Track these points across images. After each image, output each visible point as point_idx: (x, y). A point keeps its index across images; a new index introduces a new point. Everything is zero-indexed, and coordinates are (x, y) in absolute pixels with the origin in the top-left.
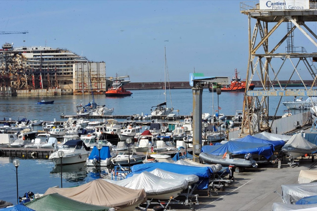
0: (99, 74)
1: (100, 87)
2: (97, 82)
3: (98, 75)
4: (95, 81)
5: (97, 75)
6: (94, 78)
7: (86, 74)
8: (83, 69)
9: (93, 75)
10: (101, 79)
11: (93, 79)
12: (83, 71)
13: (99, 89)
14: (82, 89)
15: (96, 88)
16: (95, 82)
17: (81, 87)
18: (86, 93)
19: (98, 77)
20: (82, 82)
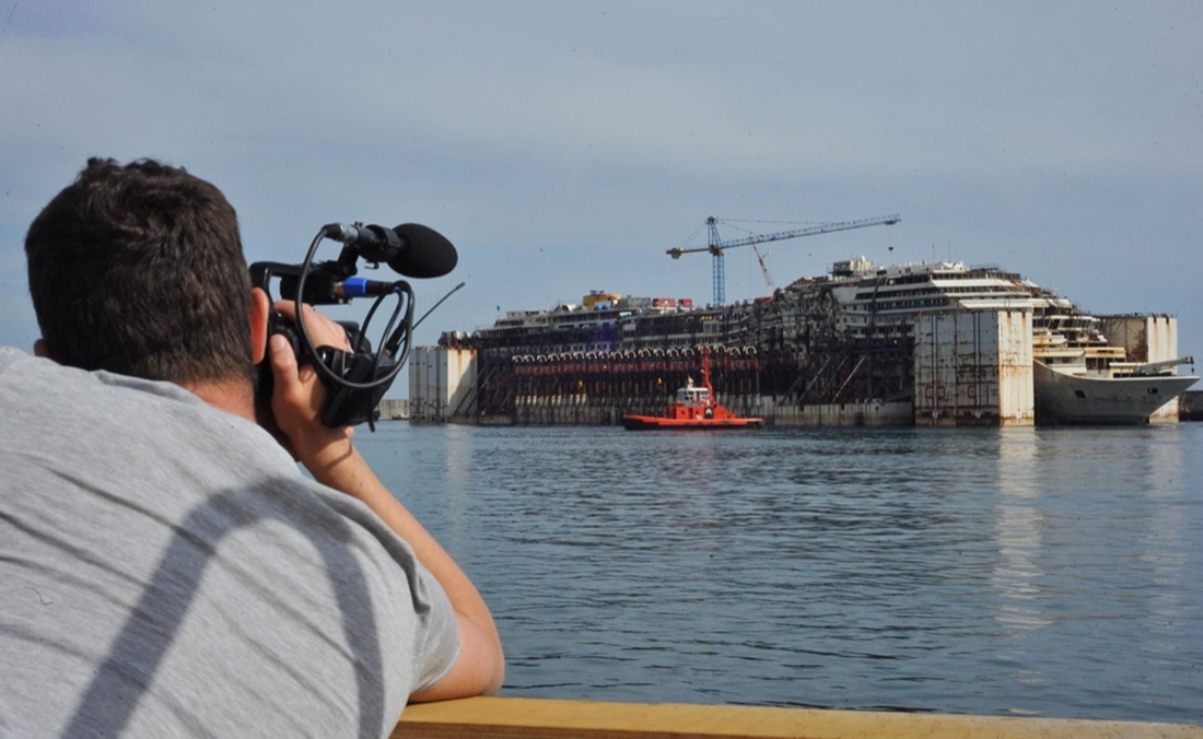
0: (980, 353)
1: (983, 398)
2: (975, 383)
3: (977, 358)
4: (967, 377)
5: (974, 358)
6: (965, 366)
7: (946, 352)
8: (934, 336)
9: (962, 356)
10: (985, 369)
11: (964, 372)
12: (934, 341)
13: (980, 407)
14: (933, 407)
15: (972, 402)
16: (969, 383)
17: (931, 400)
18: (946, 422)
19: (977, 363)
20: (933, 382)
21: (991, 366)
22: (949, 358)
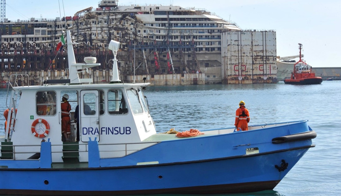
0: (266, 50)
1: (267, 71)
2: (263, 64)
3: (265, 52)
4: (259, 61)
5: (263, 52)
6: (258, 56)
7: (247, 49)
8: (239, 42)
9: (256, 51)
10: (269, 57)
11: (257, 58)
12: (240, 44)
13: (266, 75)
14: (239, 75)
15: (262, 73)
16: (259, 64)
17: (238, 72)
18: (246, 82)
19: (265, 55)
20: (239, 63)
21: (272, 56)
22: (248, 52)
